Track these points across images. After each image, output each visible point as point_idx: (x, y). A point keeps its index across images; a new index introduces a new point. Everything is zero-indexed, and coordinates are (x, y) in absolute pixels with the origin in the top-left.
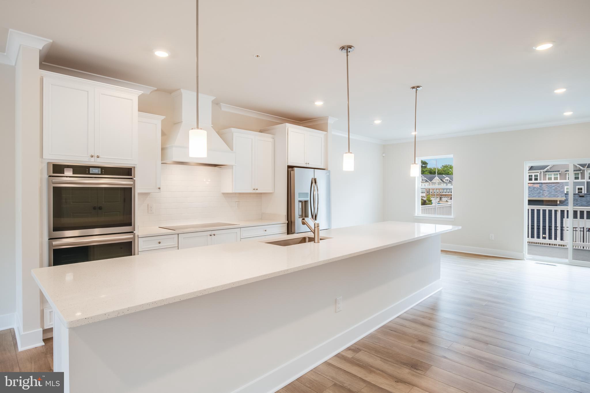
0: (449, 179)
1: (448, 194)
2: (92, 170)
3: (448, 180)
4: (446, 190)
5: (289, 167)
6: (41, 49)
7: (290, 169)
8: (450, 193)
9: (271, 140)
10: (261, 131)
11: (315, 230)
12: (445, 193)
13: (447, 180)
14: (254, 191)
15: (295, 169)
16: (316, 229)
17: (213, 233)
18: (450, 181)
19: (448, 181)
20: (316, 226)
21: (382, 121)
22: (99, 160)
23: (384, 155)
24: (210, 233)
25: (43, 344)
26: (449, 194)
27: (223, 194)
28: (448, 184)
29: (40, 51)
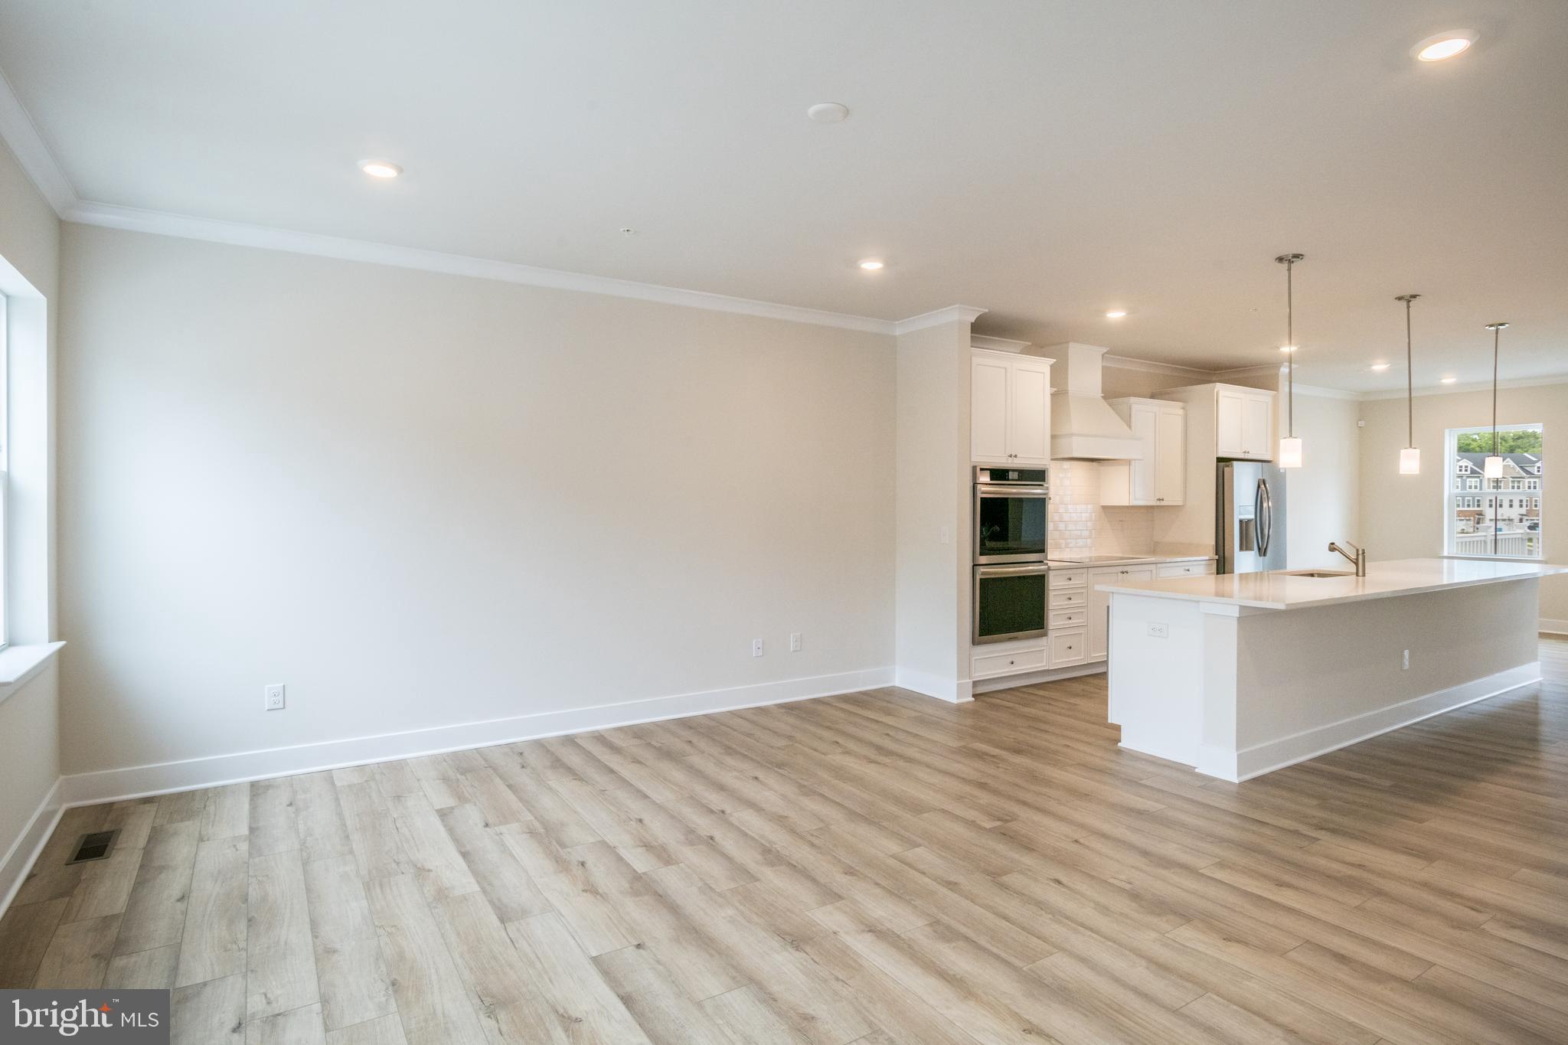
0: (1470, 464)
1: (1466, 509)
2: (1011, 475)
3: (1469, 469)
4: (1471, 498)
5: (1220, 460)
6: (973, 321)
7: (1222, 464)
8: (1474, 506)
9: (1181, 412)
10: (1153, 396)
11: (1357, 559)
12: (1469, 506)
13: (1463, 469)
14: (1158, 503)
15: (1235, 463)
16: (1360, 557)
17: (1125, 569)
18: (1473, 472)
19: (1469, 472)
20: (1360, 552)
21: (1388, 365)
22: (1016, 461)
23: (1362, 423)
24: (1121, 569)
25: (973, 699)
26: (1471, 509)
27: (1104, 507)
28: (1468, 480)
29: (972, 323)
